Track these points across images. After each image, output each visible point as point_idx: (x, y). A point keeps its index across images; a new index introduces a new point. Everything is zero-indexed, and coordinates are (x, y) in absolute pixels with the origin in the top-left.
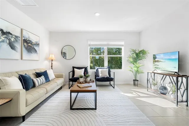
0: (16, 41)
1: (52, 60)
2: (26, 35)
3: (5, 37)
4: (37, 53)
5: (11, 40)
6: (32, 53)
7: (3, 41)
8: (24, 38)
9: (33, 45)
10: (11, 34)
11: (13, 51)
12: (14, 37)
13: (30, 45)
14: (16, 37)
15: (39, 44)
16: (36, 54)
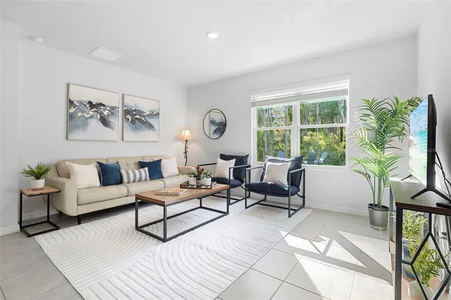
0: (112, 114)
1: (186, 141)
2: (131, 103)
3: (95, 111)
4: (154, 130)
5: (103, 114)
6: (143, 130)
7: (92, 117)
8: (125, 108)
9: (144, 116)
10: (104, 105)
11: (107, 128)
12: (108, 108)
13: (138, 117)
14: (113, 108)
15: (159, 114)
16: (151, 131)
